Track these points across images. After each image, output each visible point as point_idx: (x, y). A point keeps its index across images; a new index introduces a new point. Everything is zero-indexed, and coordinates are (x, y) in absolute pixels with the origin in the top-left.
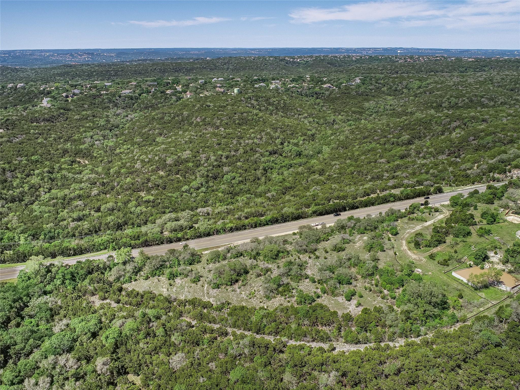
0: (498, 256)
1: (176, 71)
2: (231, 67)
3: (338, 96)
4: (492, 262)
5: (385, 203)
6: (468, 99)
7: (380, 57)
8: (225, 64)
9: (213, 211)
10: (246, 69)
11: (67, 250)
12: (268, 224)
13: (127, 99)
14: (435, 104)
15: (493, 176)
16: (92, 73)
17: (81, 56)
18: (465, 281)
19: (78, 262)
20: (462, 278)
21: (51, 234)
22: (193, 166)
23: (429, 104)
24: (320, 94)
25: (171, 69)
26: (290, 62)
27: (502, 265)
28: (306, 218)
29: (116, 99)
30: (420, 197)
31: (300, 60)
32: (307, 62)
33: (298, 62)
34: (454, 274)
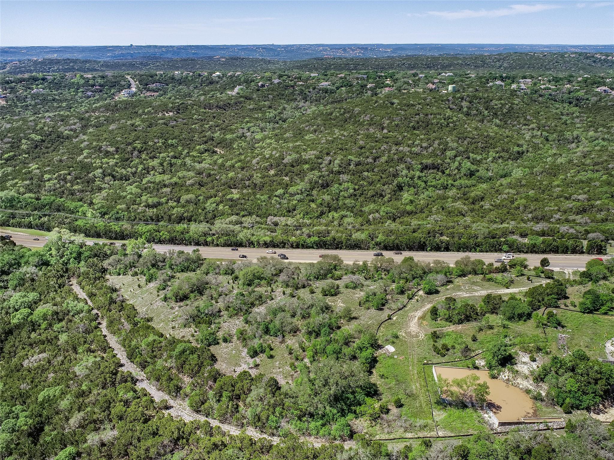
0: (534, 365)
1: (428, 67)
2: (505, 65)
4: (517, 371)
5: (492, 251)
8: (499, 61)
10: (524, 68)
12: (313, 247)
13: (321, 92)
16: (330, 66)
17: (353, 50)
19: (96, 244)
21: (118, 216)
22: (307, 169)
24: (583, 100)
25: (422, 64)
27: (531, 382)
28: (365, 249)
29: (310, 92)
30: (558, 253)
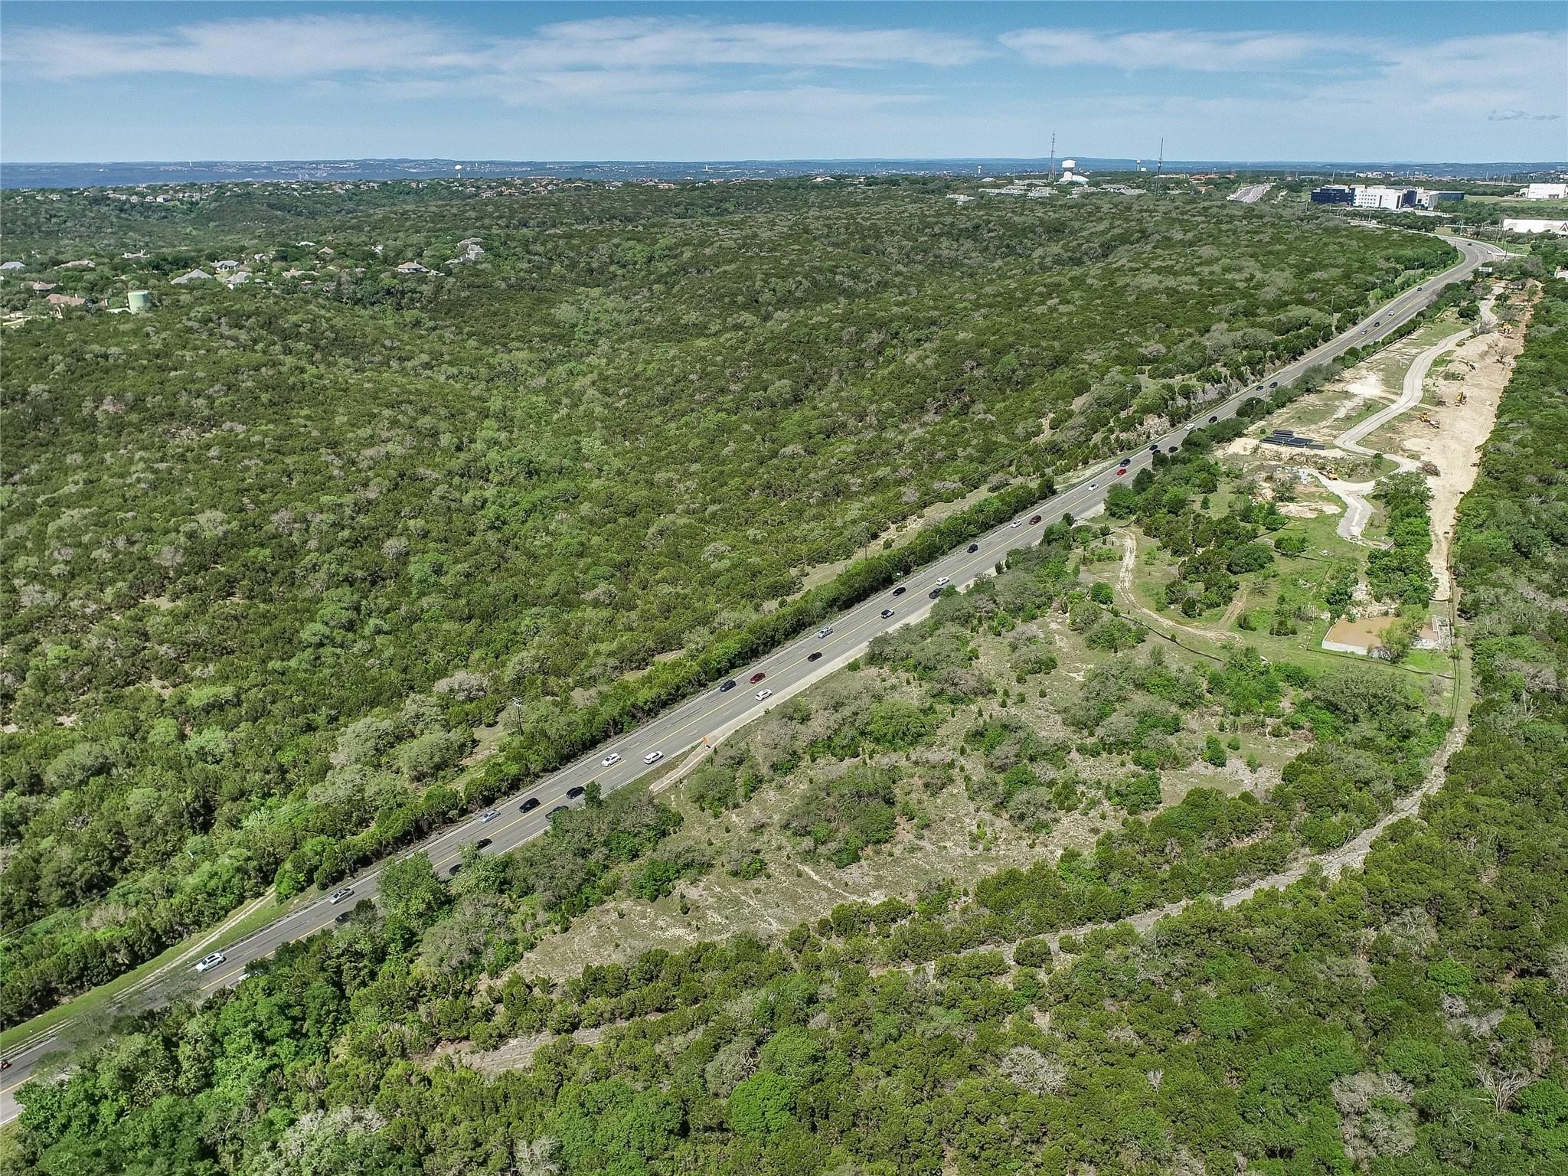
3: (463, 294)
5: (961, 543)
6: (806, 278)
7: (414, 185)
9: (496, 679)
11: (103, 954)
12: (734, 666)
14: (740, 298)
15: (1117, 440)
18: (1361, 651)
20: (1350, 649)
23: (727, 300)
26: (133, 206)
30: (1019, 512)
31: (166, 200)
32: (192, 203)
33: (160, 205)
34: (1327, 645)
